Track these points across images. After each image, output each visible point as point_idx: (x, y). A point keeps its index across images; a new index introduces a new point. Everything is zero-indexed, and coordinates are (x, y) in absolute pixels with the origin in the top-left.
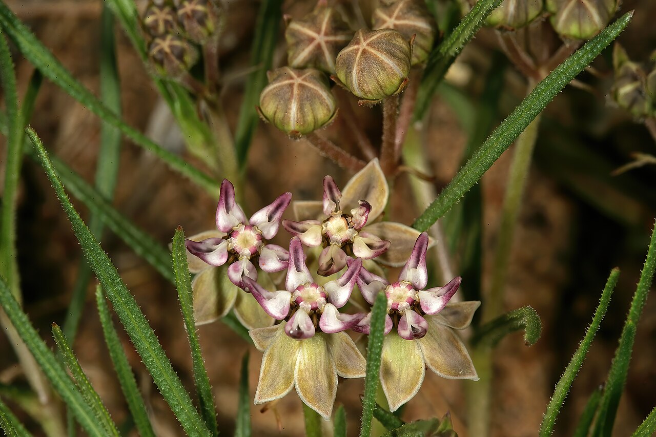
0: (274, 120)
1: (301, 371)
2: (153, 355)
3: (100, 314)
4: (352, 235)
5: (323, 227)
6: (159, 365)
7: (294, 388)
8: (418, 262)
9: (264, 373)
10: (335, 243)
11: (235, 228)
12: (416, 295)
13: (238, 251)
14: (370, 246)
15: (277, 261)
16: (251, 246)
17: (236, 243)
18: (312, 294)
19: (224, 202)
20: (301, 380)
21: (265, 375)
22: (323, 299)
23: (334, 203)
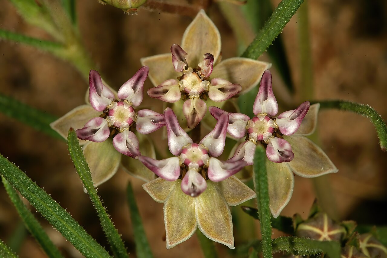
0: (112, 3)
1: (200, 215)
2: (70, 228)
3: (10, 196)
4: (206, 85)
5: (180, 85)
6: (76, 234)
7: (198, 229)
8: (266, 93)
9: (168, 220)
10: (193, 96)
11: (110, 107)
12: (274, 123)
13: (118, 126)
14: (222, 90)
15: (151, 124)
16: (128, 118)
17: (114, 119)
18: (195, 153)
19: (94, 88)
20: (203, 221)
21: (169, 223)
22: (206, 156)
23: (183, 62)
